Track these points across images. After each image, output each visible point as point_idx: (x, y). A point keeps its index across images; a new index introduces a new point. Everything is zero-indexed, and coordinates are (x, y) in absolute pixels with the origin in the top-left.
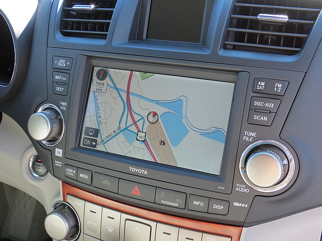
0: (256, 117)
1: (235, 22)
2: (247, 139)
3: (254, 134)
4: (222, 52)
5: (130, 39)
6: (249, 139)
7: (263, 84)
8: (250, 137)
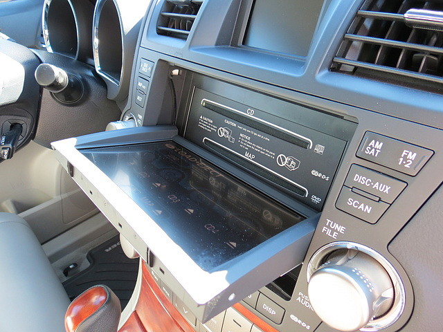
0: (351, 202)
1: (368, 24)
2: (329, 232)
3: (341, 229)
4: (322, 76)
5: (217, 44)
6: (332, 234)
7: (379, 146)
8: (333, 230)
